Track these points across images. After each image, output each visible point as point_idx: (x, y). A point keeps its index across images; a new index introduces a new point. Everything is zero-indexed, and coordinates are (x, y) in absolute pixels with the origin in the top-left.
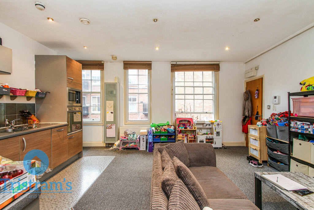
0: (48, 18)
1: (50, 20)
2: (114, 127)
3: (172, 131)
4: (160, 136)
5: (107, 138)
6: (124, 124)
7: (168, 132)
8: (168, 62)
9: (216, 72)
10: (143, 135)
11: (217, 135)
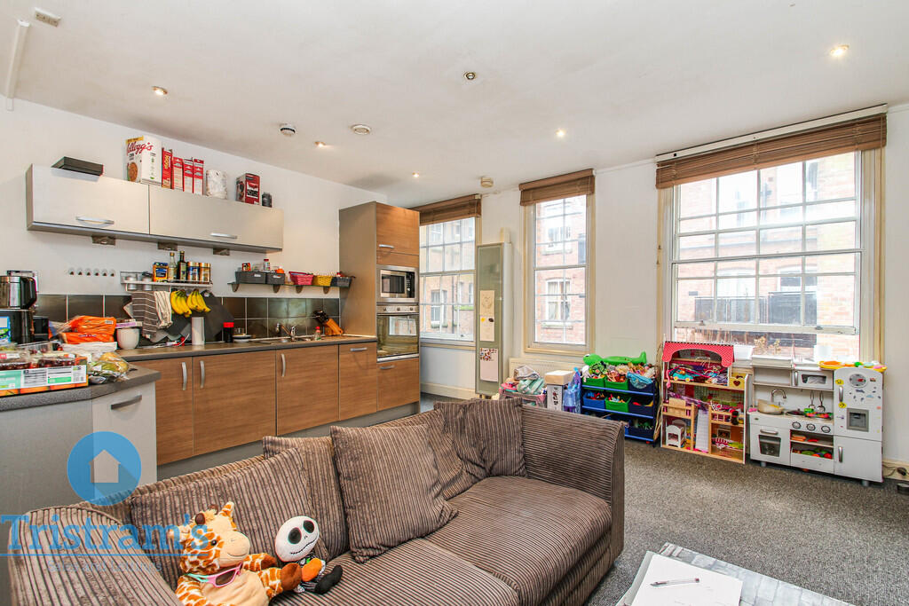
0: (317, 143)
1: (321, 145)
2: (495, 356)
3: (639, 384)
4: (608, 394)
5: (481, 381)
6: (522, 351)
7: (630, 386)
8: (648, 158)
9: (867, 153)
10: (555, 386)
11: (850, 426)
